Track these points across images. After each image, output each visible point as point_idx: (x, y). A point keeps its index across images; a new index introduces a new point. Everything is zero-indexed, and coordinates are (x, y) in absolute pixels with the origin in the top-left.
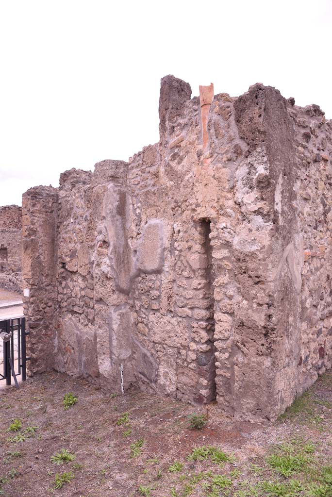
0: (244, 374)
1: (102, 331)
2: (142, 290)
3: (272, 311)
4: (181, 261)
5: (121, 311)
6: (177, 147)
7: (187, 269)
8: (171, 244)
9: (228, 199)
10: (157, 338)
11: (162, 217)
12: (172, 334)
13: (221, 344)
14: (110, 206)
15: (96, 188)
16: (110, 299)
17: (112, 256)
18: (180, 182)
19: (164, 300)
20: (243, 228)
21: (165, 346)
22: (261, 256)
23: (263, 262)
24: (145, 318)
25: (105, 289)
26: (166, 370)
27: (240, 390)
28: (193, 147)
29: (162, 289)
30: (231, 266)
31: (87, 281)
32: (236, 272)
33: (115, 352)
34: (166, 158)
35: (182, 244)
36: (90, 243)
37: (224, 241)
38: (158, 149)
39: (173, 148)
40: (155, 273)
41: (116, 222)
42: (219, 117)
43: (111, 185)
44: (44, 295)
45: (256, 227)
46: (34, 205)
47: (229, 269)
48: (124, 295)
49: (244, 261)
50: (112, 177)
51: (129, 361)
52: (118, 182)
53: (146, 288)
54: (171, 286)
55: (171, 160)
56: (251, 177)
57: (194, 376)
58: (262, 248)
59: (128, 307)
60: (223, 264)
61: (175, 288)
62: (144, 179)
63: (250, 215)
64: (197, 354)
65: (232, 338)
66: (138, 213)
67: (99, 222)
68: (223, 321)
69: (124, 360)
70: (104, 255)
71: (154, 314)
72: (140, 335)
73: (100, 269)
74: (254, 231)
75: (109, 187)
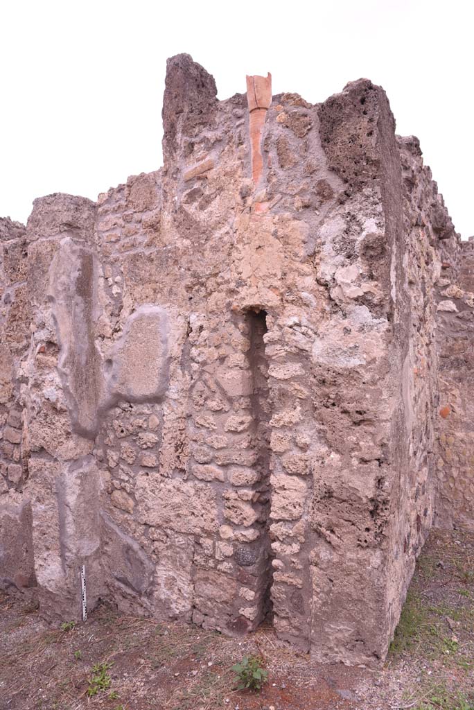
0: (331, 581)
1: (43, 507)
2: (122, 431)
3: (385, 470)
4: (205, 382)
5: (81, 470)
6: (199, 178)
7: (216, 395)
8: (183, 351)
9: (305, 275)
10: (153, 518)
11: (165, 303)
12: (184, 511)
13: (284, 529)
14: (63, 278)
15: (35, 244)
16: (61, 450)
17: (67, 370)
18: (203, 242)
19: (168, 451)
20: (332, 328)
21: (169, 531)
22: (367, 377)
23: (373, 388)
24: (128, 481)
25: (49, 431)
26: (170, 573)
27: (323, 608)
28: (233, 181)
29: (164, 431)
30: (306, 392)
31: (8, 413)
32: (317, 404)
33: (72, 546)
34: (176, 198)
35: (205, 352)
36: (14, 344)
37: (293, 349)
38: (159, 181)
39: (190, 180)
40: (150, 402)
41: (75, 308)
42: (286, 131)
43: (65, 240)
45: (358, 325)
47: (303, 397)
48: (86, 440)
49: (334, 384)
50: (69, 225)
51: (95, 559)
52: (78, 235)
53: (130, 428)
54: (182, 426)
55: (187, 202)
56: (351, 237)
57: (229, 584)
58: (369, 363)
59: (94, 461)
60: (290, 389)
61: (191, 429)
62: (129, 232)
63: (348, 303)
64: (235, 546)
65: (306, 517)
66: (117, 293)
67: (41, 307)
68: (289, 489)
69: (87, 558)
70: (50, 368)
71: (147, 474)
72: (117, 512)
73: (40, 393)
74: (354, 333)
75: (62, 242)
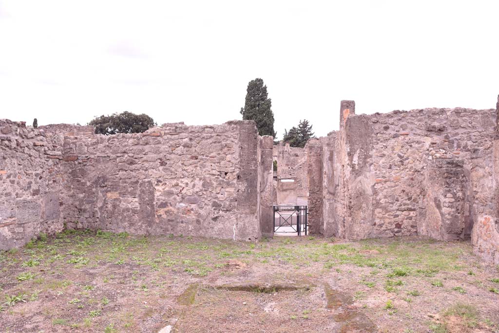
3: (351, 200)
5: (330, 202)
14: (326, 157)
17: (326, 178)
41: (329, 164)
43: (327, 148)
44: (315, 196)
46: (310, 153)
48: (332, 195)
50: (327, 144)
51: (333, 224)
59: (334, 200)
